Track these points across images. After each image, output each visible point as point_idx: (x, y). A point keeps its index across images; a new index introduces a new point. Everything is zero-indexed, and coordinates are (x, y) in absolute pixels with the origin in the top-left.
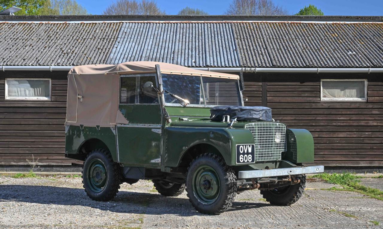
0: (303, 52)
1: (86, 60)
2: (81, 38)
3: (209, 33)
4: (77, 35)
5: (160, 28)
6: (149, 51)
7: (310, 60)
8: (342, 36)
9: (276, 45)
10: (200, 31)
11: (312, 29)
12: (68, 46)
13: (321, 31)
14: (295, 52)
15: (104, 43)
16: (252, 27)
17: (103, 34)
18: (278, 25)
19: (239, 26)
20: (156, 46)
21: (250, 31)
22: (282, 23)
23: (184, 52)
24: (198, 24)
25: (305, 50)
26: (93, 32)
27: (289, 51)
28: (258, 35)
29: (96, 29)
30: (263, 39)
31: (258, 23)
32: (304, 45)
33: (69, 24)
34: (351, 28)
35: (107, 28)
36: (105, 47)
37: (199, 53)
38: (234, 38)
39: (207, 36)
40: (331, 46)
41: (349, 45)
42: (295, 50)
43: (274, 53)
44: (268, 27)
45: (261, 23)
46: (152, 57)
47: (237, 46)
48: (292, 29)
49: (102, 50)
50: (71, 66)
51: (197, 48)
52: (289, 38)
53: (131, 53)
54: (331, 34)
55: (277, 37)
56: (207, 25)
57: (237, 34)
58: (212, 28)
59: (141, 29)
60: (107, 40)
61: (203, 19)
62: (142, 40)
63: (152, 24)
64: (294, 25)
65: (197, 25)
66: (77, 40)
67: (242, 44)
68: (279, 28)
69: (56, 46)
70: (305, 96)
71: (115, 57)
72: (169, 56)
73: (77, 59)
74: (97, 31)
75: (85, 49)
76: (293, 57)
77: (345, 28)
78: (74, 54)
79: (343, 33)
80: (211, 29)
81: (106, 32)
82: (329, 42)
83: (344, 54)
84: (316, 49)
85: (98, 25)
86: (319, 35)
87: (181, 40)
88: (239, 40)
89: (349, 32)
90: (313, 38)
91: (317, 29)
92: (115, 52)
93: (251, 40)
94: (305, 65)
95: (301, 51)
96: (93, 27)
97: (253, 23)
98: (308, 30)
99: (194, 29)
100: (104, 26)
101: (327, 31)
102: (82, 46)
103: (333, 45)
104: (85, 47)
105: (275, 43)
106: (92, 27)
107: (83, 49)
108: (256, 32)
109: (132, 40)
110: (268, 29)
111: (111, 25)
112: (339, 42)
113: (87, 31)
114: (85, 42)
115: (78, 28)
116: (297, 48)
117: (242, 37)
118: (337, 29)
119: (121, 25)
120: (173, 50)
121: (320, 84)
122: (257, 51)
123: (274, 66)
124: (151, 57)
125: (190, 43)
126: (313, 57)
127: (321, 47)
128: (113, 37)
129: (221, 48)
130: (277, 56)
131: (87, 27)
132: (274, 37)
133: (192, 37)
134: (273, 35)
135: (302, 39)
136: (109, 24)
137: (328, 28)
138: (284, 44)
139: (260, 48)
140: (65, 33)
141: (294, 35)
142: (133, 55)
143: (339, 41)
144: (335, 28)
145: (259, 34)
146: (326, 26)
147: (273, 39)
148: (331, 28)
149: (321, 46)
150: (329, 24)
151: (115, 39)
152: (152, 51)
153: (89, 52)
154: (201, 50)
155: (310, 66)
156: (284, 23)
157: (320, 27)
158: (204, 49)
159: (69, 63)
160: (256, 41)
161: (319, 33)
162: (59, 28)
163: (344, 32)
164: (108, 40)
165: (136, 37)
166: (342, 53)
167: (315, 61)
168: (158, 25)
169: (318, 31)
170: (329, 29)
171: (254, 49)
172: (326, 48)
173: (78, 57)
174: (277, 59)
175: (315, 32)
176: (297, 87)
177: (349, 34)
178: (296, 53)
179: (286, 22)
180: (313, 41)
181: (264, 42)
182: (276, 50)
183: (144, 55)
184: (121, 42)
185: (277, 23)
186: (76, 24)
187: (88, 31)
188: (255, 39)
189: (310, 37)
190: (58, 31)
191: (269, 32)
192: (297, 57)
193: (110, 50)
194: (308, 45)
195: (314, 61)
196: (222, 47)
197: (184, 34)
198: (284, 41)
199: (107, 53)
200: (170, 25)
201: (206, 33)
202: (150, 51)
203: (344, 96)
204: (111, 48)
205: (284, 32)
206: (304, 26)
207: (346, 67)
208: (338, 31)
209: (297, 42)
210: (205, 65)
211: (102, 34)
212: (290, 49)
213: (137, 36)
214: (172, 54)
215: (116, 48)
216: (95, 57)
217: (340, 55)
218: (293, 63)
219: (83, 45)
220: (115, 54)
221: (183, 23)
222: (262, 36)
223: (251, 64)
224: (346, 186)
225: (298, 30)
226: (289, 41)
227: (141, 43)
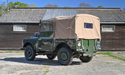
1: (36, 20)
12: (31, 16)
31: (85, 10)
36: (42, 16)
40: (105, 16)
50: (32, 21)
54: (105, 13)
64: (95, 10)
66: (34, 14)
69: (28, 16)
75: (36, 17)
77: (109, 11)
78: (33, 18)
85: (40, 10)
92: (44, 18)
109: (49, 14)
111: (43, 10)
115: (34, 11)
119: (46, 10)
131: (37, 11)
150: (105, 10)
157: (102, 11)
166: (108, 18)
167: (100, 20)
184: (46, 15)
185: (90, 10)
189: (99, 14)
190: (29, 12)
203: (109, 30)
206: (98, 11)
216: (39, 19)
224: (109, 55)
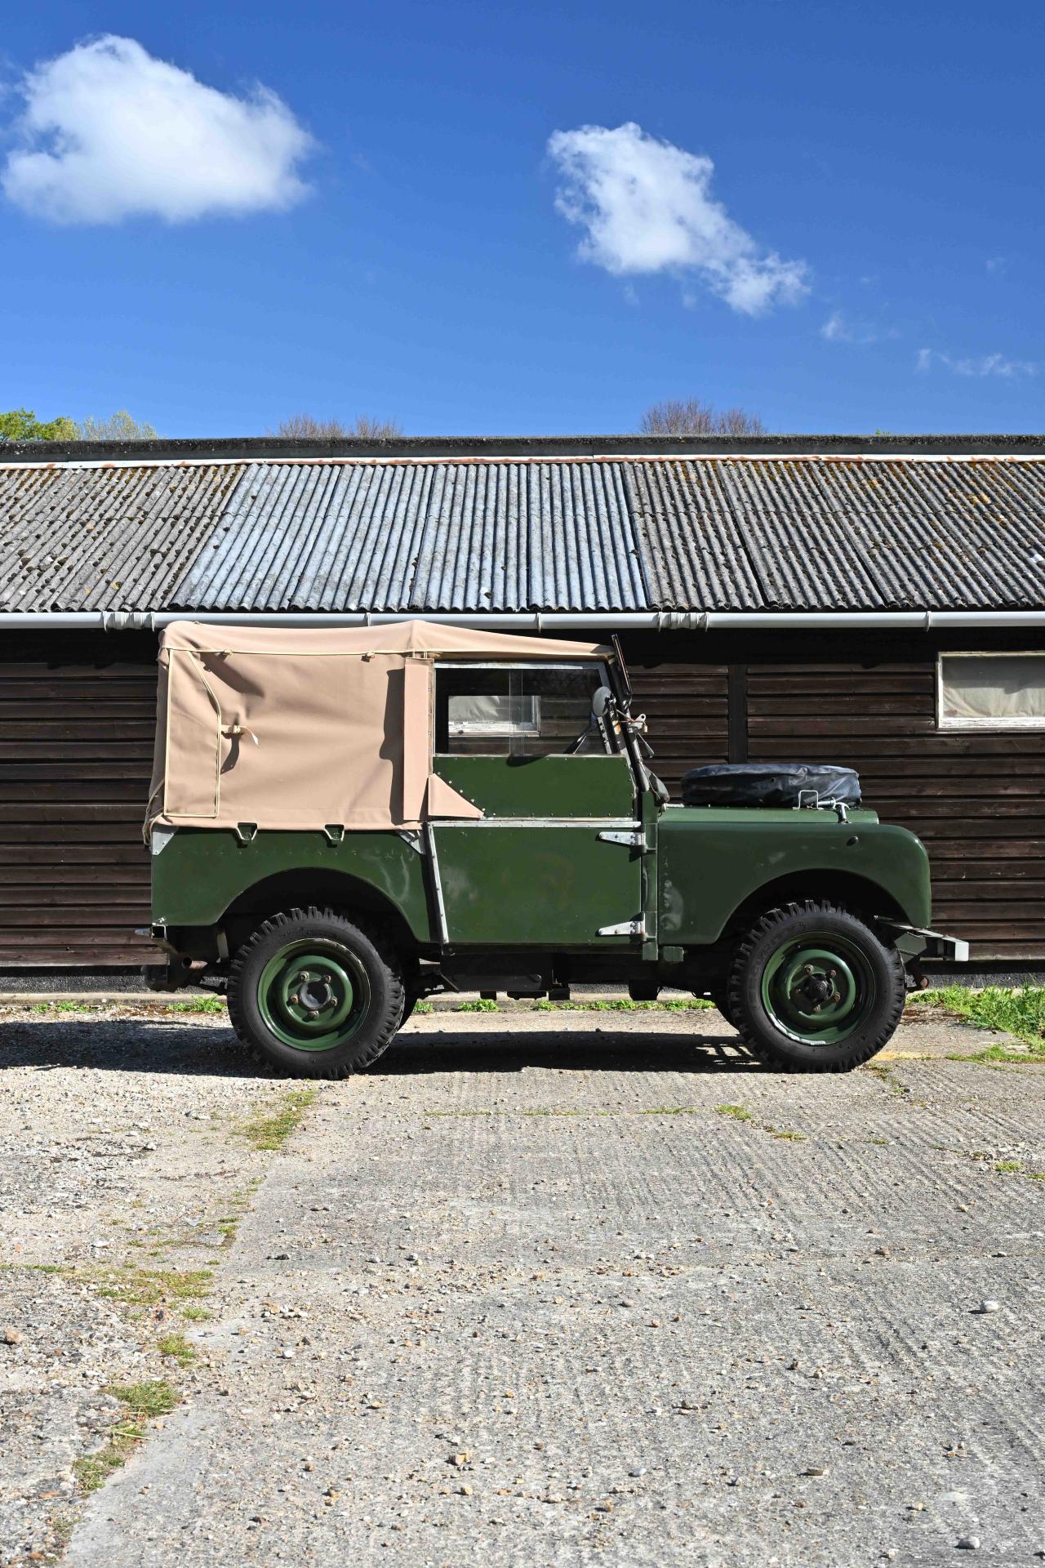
0: (873, 557)
1: (104, 592)
2: (96, 517)
3: (546, 496)
4: (84, 506)
5: (377, 481)
6: (329, 560)
7: (897, 584)
8: (1007, 503)
9: (778, 536)
10: (514, 490)
11: (899, 478)
12: (47, 546)
13: (933, 487)
14: (843, 558)
15: (175, 531)
16: (693, 476)
17: (176, 503)
18: (782, 467)
19: (650, 473)
20: (357, 540)
21: (686, 489)
22: (796, 462)
23: (453, 561)
24: (507, 465)
25: (880, 550)
26: (143, 494)
27: (822, 553)
28: (713, 502)
29: (155, 486)
30: (732, 513)
31: (713, 461)
32: (876, 533)
33: (64, 470)
34: (1035, 475)
35: (190, 482)
36: (178, 546)
37: (506, 563)
38: (630, 512)
39: (535, 506)
40: (971, 535)
41: (1033, 531)
42: (844, 549)
43: (771, 561)
44: (751, 476)
45: (724, 461)
46: (340, 579)
47: (642, 539)
48: (832, 480)
49: (164, 556)
50: (45, 611)
51: (501, 545)
52: (822, 509)
53: (265, 565)
54: (966, 495)
55: (782, 508)
56: (539, 471)
57: (641, 499)
58: (556, 479)
59: (311, 486)
60: (186, 522)
61: (525, 452)
62: (309, 520)
63: (348, 467)
64: (839, 467)
65: (503, 469)
66: (83, 525)
67: (658, 531)
68: (788, 478)
69: (6, 545)
70: (883, 711)
71: (206, 580)
72: (399, 576)
73: (71, 589)
74: (157, 493)
75: (105, 555)
76: (839, 574)
77: (1014, 475)
78: (63, 571)
79: (1008, 492)
80: (551, 484)
81: (185, 496)
82: (961, 523)
83: (1018, 561)
84: (919, 545)
85: (161, 472)
86: (927, 501)
87: (445, 521)
88: (649, 519)
89: (1029, 489)
90: (906, 510)
91: (917, 479)
92: (211, 562)
93: (689, 518)
94: (880, 601)
95: (864, 552)
96: (145, 478)
97: (699, 463)
98: (888, 484)
99: (492, 485)
100: (182, 478)
101: (954, 486)
102: (97, 543)
103: (977, 534)
104: (106, 546)
105: (773, 527)
106: (139, 480)
107: (99, 554)
108: (708, 491)
109: (274, 521)
110: (748, 480)
111: (205, 472)
112: (997, 524)
113: (120, 492)
114: (109, 528)
115: (91, 484)
116: (850, 543)
117: (659, 509)
118: (987, 481)
119: (240, 474)
120: (415, 554)
121: (935, 668)
122: (712, 554)
123: (770, 607)
124: (337, 580)
125: (478, 530)
126: (909, 574)
127: (934, 540)
128: (208, 513)
129: (584, 545)
130: (780, 570)
131: (124, 479)
132: (771, 508)
133: (485, 511)
134: (767, 499)
135: (869, 515)
136: (201, 471)
137: (955, 475)
138: (804, 530)
139: (722, 546)
140: (44, 499)
141: (839, 499)
142: (272, 572)
143: (998, 519)
144: (981, 475)
145: (717, 499)
146: (950, 469)
147: (767, 513)
148: (967, 477)
149: (935, 535)
150: (960, 463)
151: (217, 519)
152: (342, 557)
153: (119, 563)
154: (512, 554)
155: (899, 604)
156: (804, 462)
157: (927, 473)
158: (523, 551)
159: (40, 601)
160: (707, 522)
161: (926, 491)
162: (26, 486)
163: (1011, 490)
164: (192, 523)
165: (288, 513)
166: (1009, 558)
167: (917, 586)
168: (370, 470)
169: (924, 487)
170: (959, 480)
171: (699, 549)
172: (954, 544)
173: (77, 581)
174: (780, 582)
175: (913, 490)
176: (853, 678)
177: (1031, 496)
178: (849, 559)
179: (810, 457)
180: (906, 519)
181: (737, 526)
182: (777, 549)
183: (310, 572)
184: (235, 528)
185: (780, 463)
186: (85, 470)
187: (124, 494)
188: (705, 516)
189: (894, 508)
190: (21, 493)
191: (752, 490)
192: (852, 574)
193: (194, 557)
194: (888, 534)
195: (911, 587)
196: (589, 541)
197: (459, 500)
198: (804, 519)
199: (182, 566)
200: (410, 469)
201: (535, 495)
202: (332, 558)
203: (1021, 710)
204: (198, 550)
205: (805, 489)
206: (874, 471)
207: (1027, 608)
208: (991, 485)
209: (851, 522)
210: (524, 604)
211: (171, 502)
212: (825, 548)
213: (292, 509)
214: (412, 569)
215: (216, 547)
216: (135, 581)
217: (1004, 566)
218: (837, 596)
219: (100, 539)
220: (207, 568)
221: (456, 466)
222: (728, 503)
223: (688, 599)
224: (1037, 1040)
225: (854, 483)
226: (822, 522)
227: (305, 531)
